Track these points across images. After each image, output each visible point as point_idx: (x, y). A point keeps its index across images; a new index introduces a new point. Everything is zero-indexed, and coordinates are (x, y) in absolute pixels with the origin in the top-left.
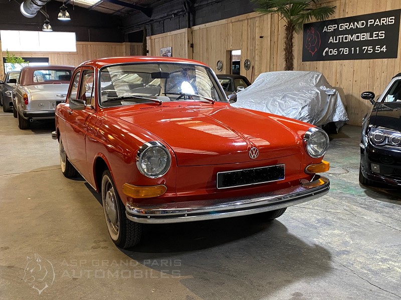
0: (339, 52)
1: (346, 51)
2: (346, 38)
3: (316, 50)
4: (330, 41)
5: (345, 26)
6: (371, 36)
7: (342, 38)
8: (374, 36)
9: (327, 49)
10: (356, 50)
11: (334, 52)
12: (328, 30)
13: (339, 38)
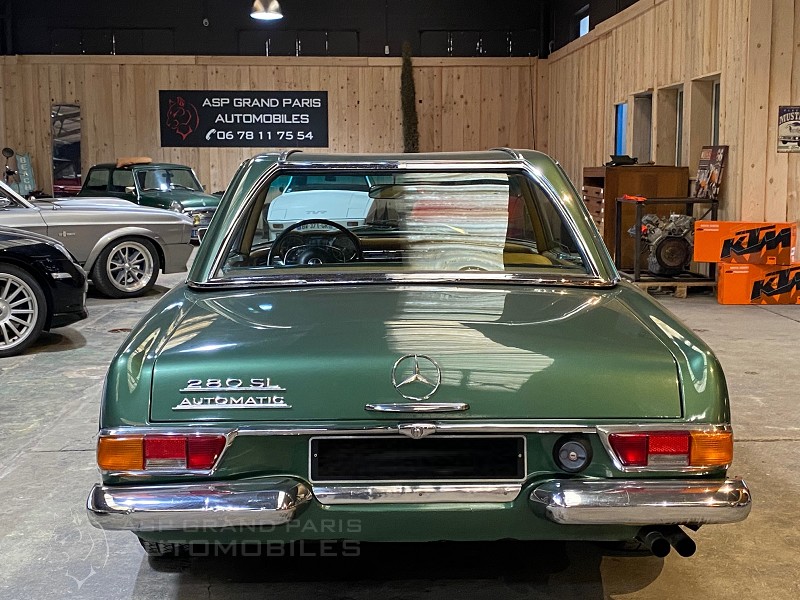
0: (237, 137)
1: (250, 135)
2: (248, 118)
3: (191, 131)
4: (218, 120)
5: (244, 102)
6: (289, 119)
7: (241, 118)
8: (293, 119)
9: (213, 131)
10: (265, 135)
11: (228, 135)
12: (211, 103)
13: (236, 118)
